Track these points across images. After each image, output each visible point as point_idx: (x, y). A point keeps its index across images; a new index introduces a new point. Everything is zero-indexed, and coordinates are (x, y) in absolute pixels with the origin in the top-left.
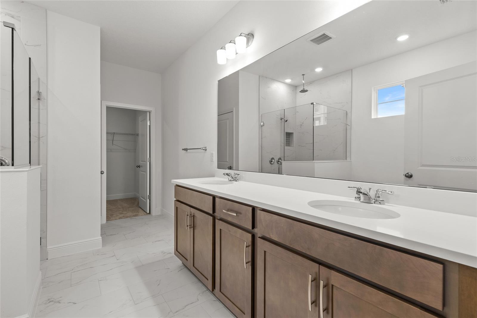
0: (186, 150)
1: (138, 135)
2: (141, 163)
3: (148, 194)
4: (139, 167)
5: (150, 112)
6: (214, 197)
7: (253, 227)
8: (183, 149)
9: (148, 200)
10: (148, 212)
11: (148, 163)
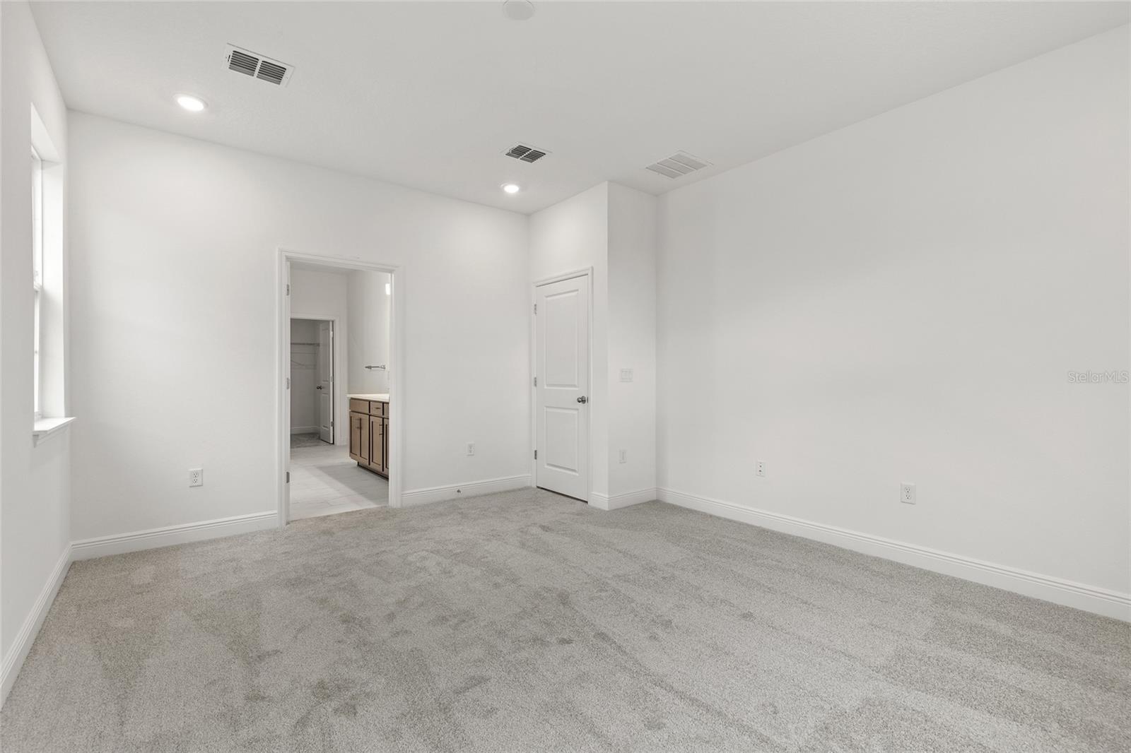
0: (370, 367)
1: (318, 345)
2: (322, 384)
3: (331, 420)
4: (320, 388)
5: (333, 322)
6: (370, 402)
7: (383, 414)
8: (366, 367)
9: (331, 428)
10: (332, 442)
11: (331, 383)
